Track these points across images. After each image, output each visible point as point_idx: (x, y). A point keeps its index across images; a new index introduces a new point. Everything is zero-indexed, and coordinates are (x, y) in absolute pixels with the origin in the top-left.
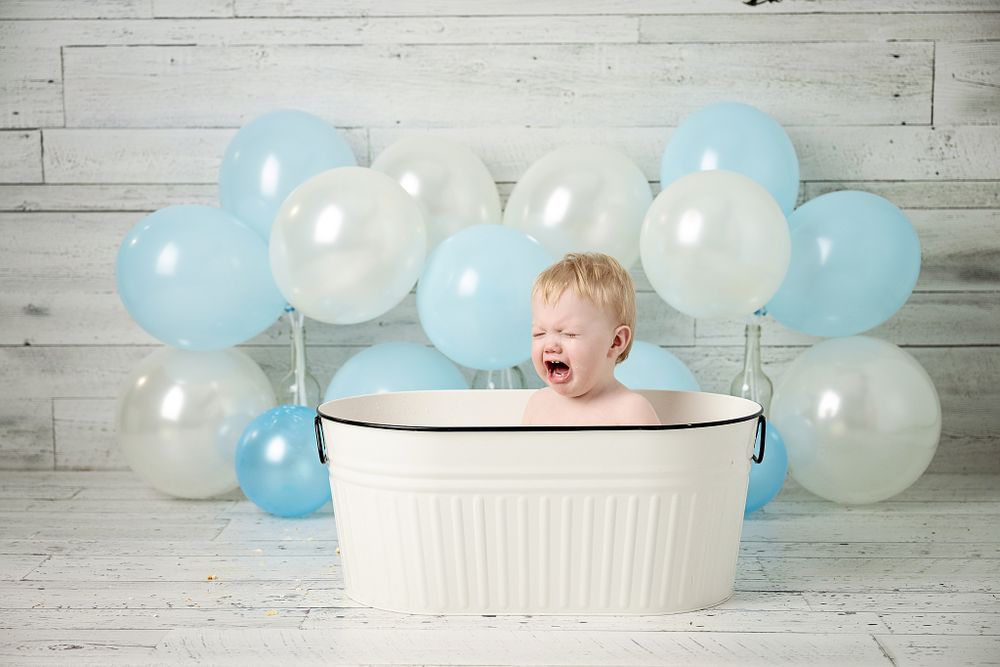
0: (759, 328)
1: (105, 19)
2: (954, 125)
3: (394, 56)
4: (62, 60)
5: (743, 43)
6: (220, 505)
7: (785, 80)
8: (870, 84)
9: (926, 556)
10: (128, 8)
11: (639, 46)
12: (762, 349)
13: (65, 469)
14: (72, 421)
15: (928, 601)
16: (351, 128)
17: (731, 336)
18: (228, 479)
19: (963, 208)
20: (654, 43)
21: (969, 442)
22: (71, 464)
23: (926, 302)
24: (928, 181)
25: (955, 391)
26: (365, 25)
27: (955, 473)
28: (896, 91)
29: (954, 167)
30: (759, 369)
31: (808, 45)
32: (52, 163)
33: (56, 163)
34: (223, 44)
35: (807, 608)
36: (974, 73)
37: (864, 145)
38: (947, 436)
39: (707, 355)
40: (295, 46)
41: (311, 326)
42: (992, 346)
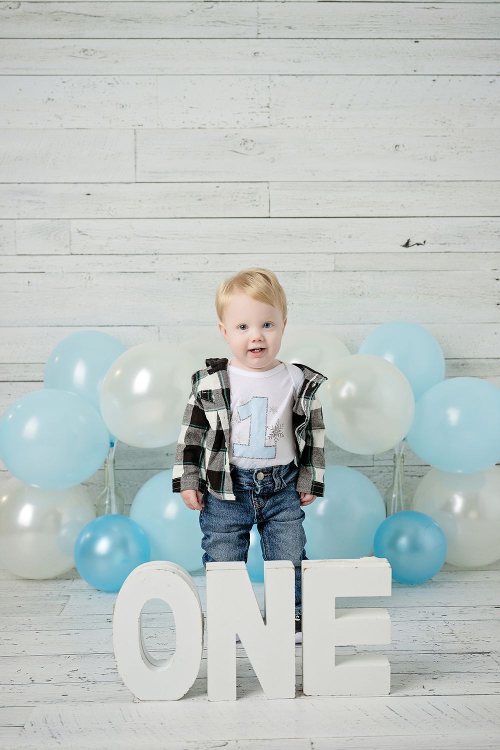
3: (176, 279)
5: (401, 271)
7: (428, 294)
8: (481, 297)
11: (335, 272)
16: (148, 326)
20: (344, 271)
26: (157, 259)
28: (498, 302)
31: (442, 272)
34: (63, 271)
37: (479, 336)
39: (381, 472)
40: (110, 273)
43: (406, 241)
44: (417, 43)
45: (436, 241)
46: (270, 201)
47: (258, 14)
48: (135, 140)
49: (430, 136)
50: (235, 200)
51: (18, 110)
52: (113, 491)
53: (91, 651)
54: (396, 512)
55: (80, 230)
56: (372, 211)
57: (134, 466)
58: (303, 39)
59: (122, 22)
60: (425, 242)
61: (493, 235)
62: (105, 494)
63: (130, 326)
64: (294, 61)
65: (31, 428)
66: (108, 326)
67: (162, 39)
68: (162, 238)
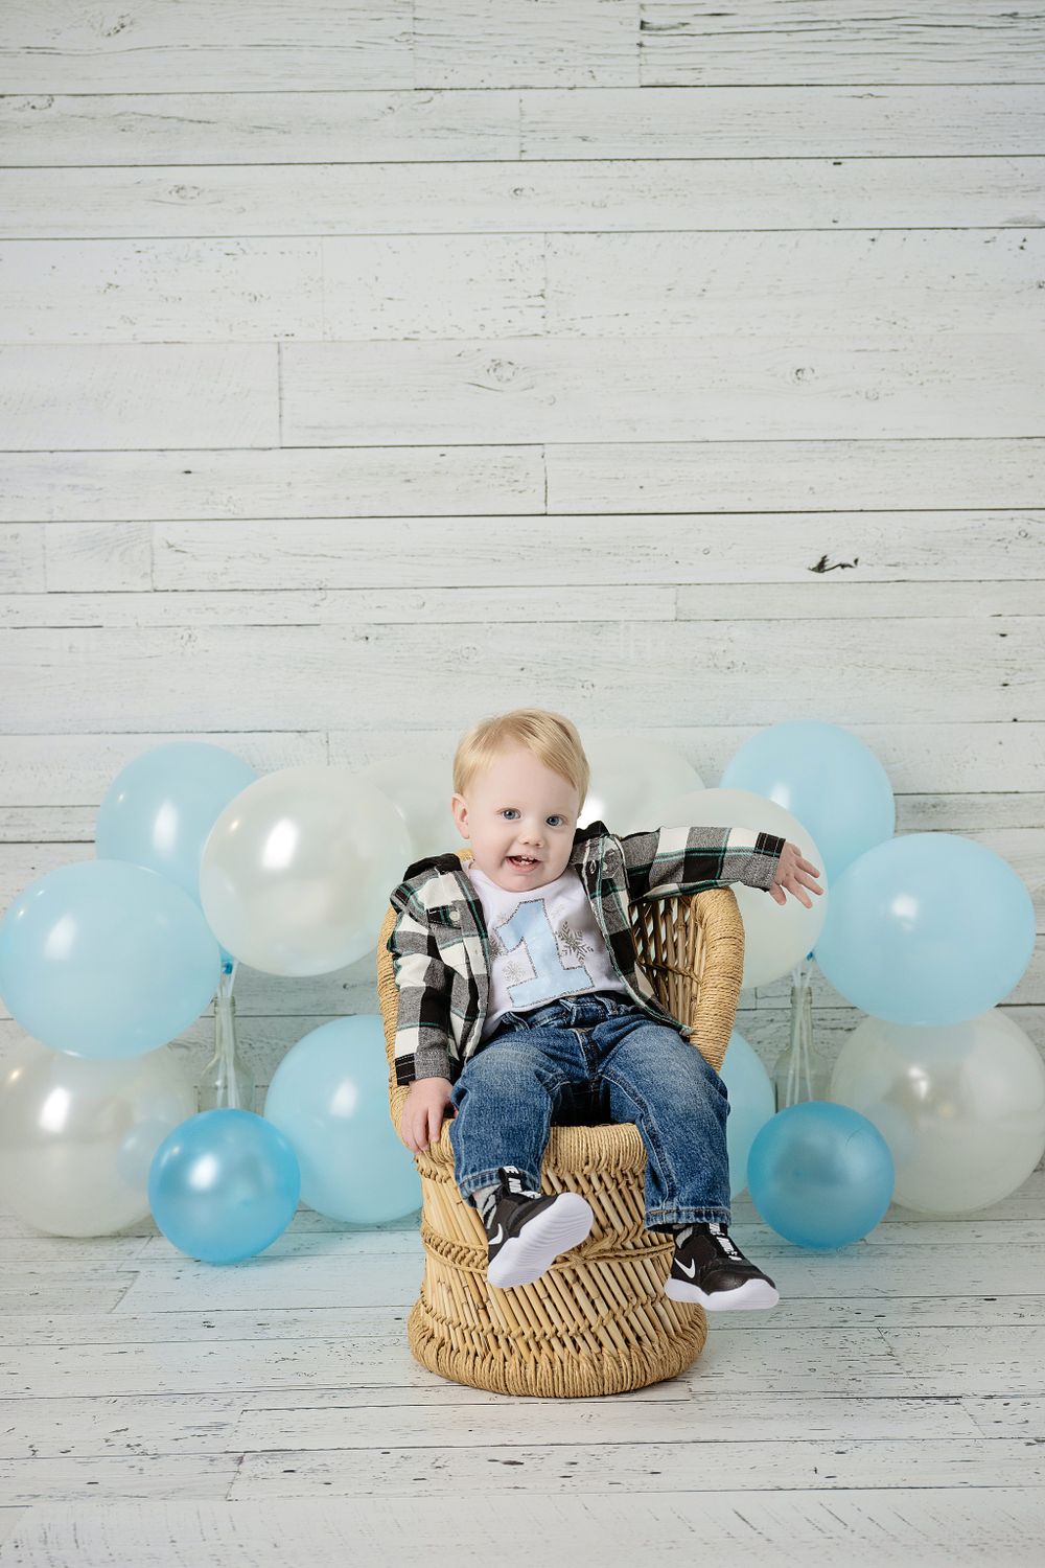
3: (361, 638)
5: (810, 619)
6: (127, 1246)
7: (865, 666)
8: (971, 670)
10: (14, 579)
11: (676, 623)
16: (306, 732)
18: (135, 1205)
20: (695, 621)
26: (324, 599)
28: (1004, 680)
31: (892, 621)
34: (137, 624)
35: (978, 1432)
37: (966, 747)
39: (772, 1021)
40: (230, 626)
43: (820, 560)
44: (838, 166)
45: (880, 559)
46: (546, 483)
47: (522, 114)
48: (279, 364)
49: (865, 350)
50: (478, 481)
51: (48, 308)
52: (230, 1061)
53: (160, 1390)
54: (796, 1102)
55: (171, 543)
56: (749, 499)
57: (278, 1010)
58: (611, 160)
59: (253, 133)
60: (856, 561)
61: (993, 546)
62: (216, 1067)
63: (270, 731)
64: (593, 205)
65: (61, 937)
66: (226, 732)
67: (332, 164)
68: (333, 557)
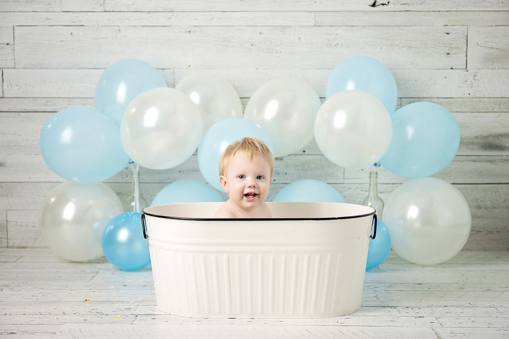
0: (377, 173)
1: (36, 12)
2: (478, 69)
3: (187, 32)
4: (14, 33)
5: (369, 26)
6: (94, 265)
7: (391, 45)
8: (434, 48)
9: (463, 290)
10: (49, 6)
11: (316, 27)
12: (379, 186)
13: (13, 247)
14: (16, 222)
15: (462, 311)
16: (165, 69)
17: (363, 178)
18: (98, 251)
19: (482, 112)
20: (322, 26)
21: (487, 234)
22: (16, 245)
23: (464, 161)
24: (465, 98)
25: (479, 207)
26: (173, 16)
27: (479, 250)
28: (448, 52)
29: (478, 91)
30: (377, 194)
31: (402, 27)
32: (8, 87)
33: (10, 87)
34: (98, 25)
35: (399, 315)
36: (488, 42)
37: (431, 79)
38: (475, 231)
39: (350, 188)
40: (135, 26)
41: (143, 171)
42: (498, 184)
43: (373, 2)
45: (398, 2)
60: (388, 3)
